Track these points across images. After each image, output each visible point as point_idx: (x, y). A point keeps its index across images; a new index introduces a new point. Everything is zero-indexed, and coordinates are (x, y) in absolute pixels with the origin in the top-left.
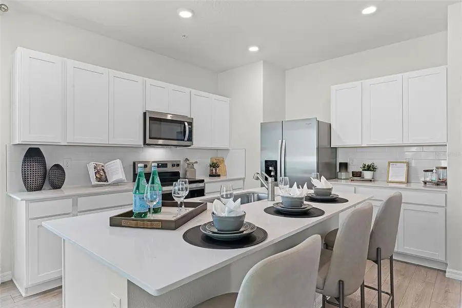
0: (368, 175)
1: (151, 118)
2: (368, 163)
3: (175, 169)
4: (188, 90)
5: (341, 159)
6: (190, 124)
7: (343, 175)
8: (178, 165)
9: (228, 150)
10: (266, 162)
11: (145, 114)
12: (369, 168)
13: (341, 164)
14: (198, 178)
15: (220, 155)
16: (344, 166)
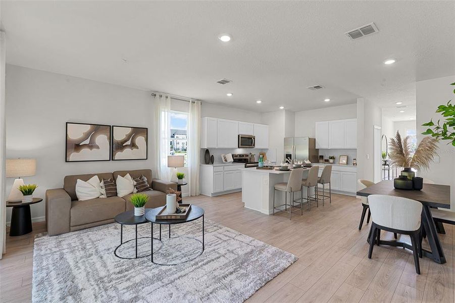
0: (331, 161)
1: (241, 137)
2: (331, 156)
3: (246, 158)
4: (253, 124)
5: (320, 154)
6: (254, 138)
7: (321, 161)
8: (248, 156)
9: (268, 149)
10: (286, 155)
11: (239, 136)
12: (331, 158)
13: (320, 156)
14: (256, 161)
15: (264, 152)
16: (322, 157)
